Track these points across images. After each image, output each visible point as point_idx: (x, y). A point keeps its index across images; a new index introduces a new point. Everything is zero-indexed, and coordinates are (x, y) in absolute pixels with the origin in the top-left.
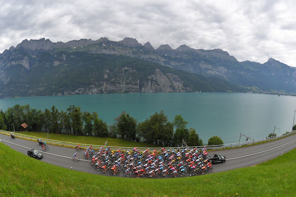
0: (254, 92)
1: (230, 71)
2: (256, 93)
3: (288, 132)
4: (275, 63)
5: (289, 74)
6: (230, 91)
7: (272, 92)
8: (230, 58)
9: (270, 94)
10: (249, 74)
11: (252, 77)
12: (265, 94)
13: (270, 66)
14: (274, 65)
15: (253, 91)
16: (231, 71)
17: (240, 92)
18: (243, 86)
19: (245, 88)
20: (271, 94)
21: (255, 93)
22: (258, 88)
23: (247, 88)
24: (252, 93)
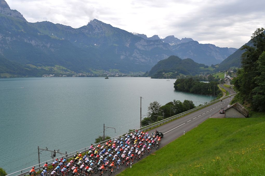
0: (57, 75)
1: (7, 38)
2: (62, 76)
4: (101, 27)
5: (129, 44)
6: (7, 75)
8: (11, 15)
9: (88, 76)
10: (48, 45)
11: (53, 50)
12: (79, 76)
14: (99, 30)
15: (55, 73)
16: (9, 38)
17: (29, 77)
18: (36, 65)
19: (39, 68)
21: (59, 76)
22: (64, 68)
23: (42, 69)
24: (54, 76)
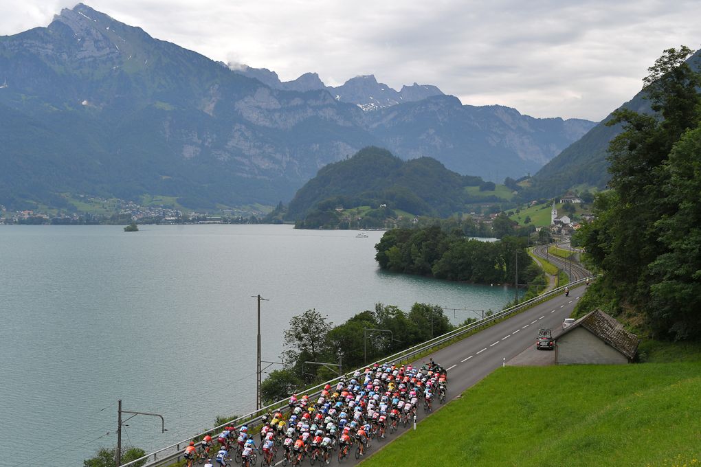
3: (227, 416)
4: (105, 38)
5: (212, 106)
7: (74, 209)
13: (65, 56)
14: (99, 49)
20: (66, 222)
